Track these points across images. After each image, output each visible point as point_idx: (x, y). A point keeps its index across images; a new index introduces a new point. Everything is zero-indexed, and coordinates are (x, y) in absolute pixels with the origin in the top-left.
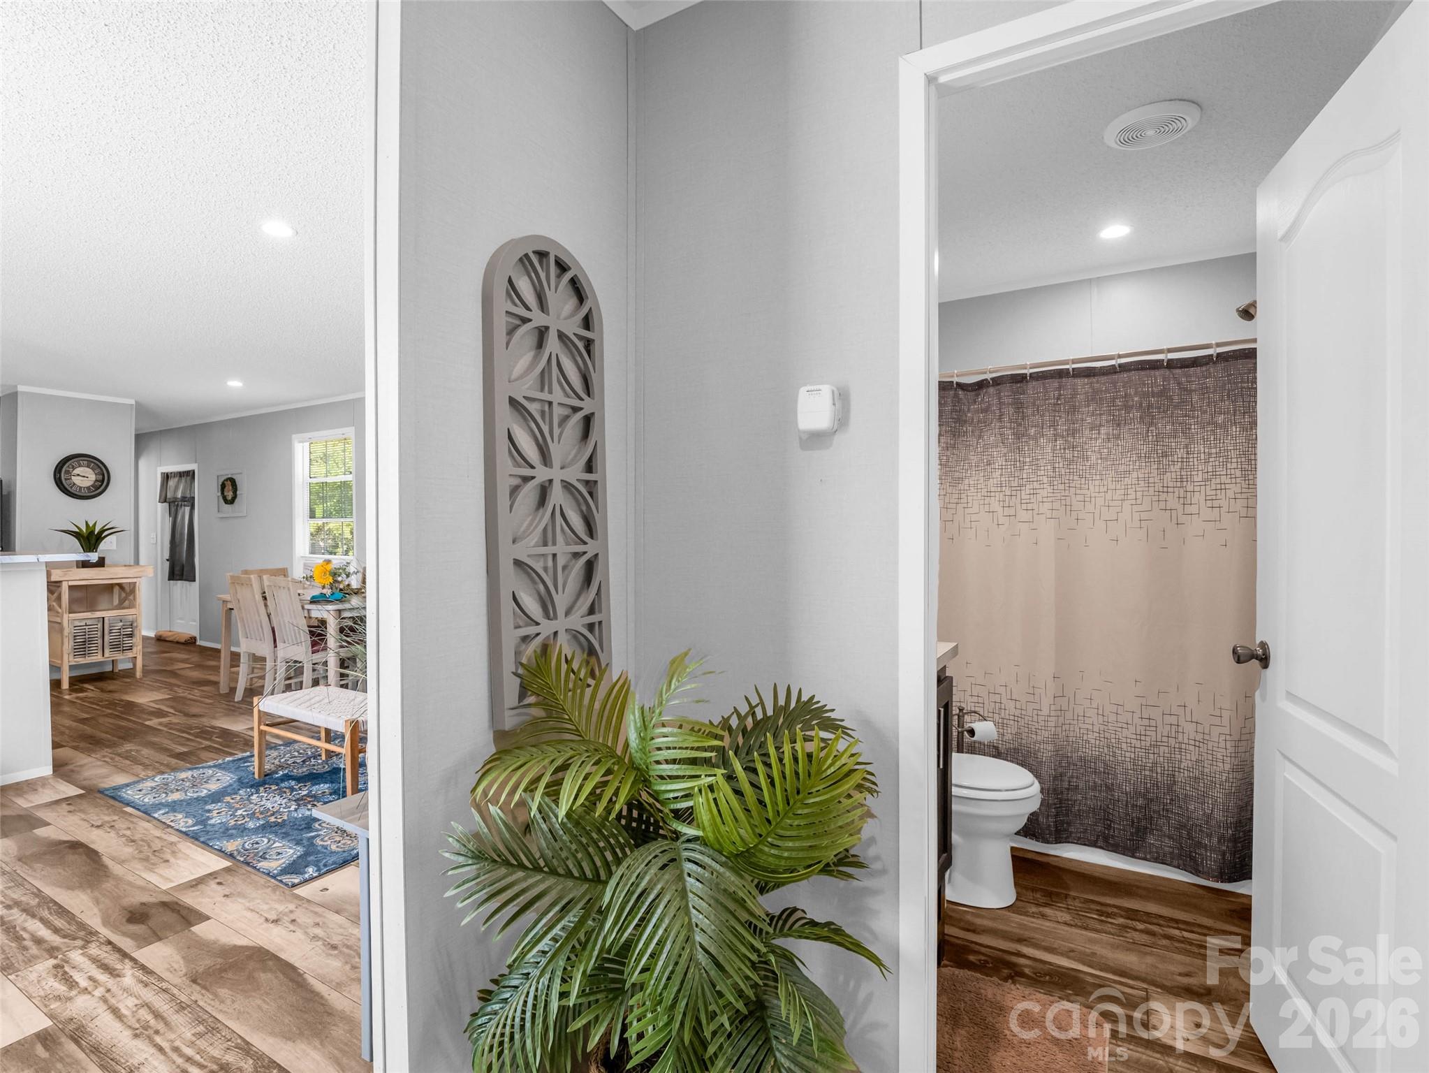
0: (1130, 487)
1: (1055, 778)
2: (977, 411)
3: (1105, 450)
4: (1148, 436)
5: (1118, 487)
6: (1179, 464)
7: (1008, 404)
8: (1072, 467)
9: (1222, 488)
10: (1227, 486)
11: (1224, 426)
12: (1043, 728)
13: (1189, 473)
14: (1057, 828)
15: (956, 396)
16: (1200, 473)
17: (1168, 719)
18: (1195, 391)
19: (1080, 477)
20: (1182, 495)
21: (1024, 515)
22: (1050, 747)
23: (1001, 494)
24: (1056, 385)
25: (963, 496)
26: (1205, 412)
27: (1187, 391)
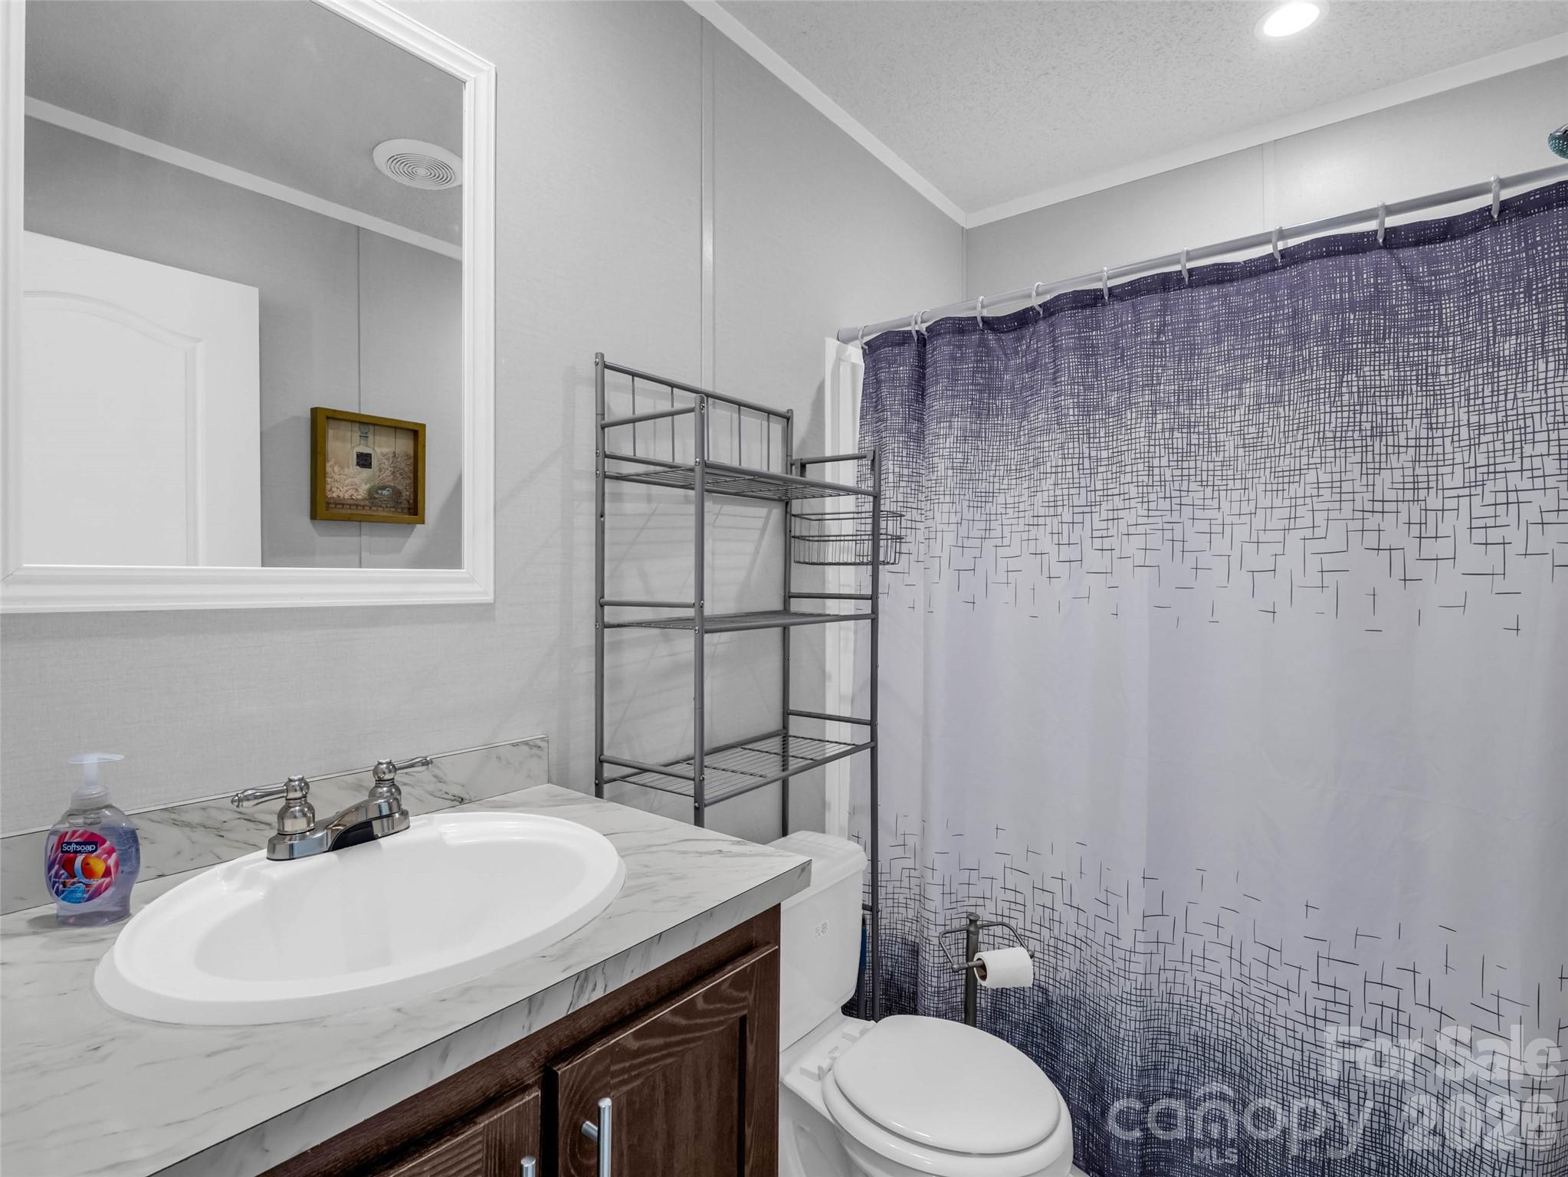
0: (1300, 501)
1: (1143, 1072)
2: (1019, 370)
3: (1252, 429)
4: (1341, 395)
5: (1277, 503)
6: (1411, 451)
7: (1068, 349)
8: (1186, 464)
9: (1511, 499)
10: (1523, 496)
11: (1517, 362)
12: (1122, 973)
13: (1432, 471)
14: (1144, 1166)
15: (983, 343)
16: (1458, 469)
17: (1376, 993)
18: (1449, 292)
19: (1203, 484)
20: (1415, 519)
21: (1095, 560)
22: (1135, 1012)
23: (1055, 520)
24: (1157, 304)
25: (994, 525)
26: (1473, 335)
27: (1430, 293)
